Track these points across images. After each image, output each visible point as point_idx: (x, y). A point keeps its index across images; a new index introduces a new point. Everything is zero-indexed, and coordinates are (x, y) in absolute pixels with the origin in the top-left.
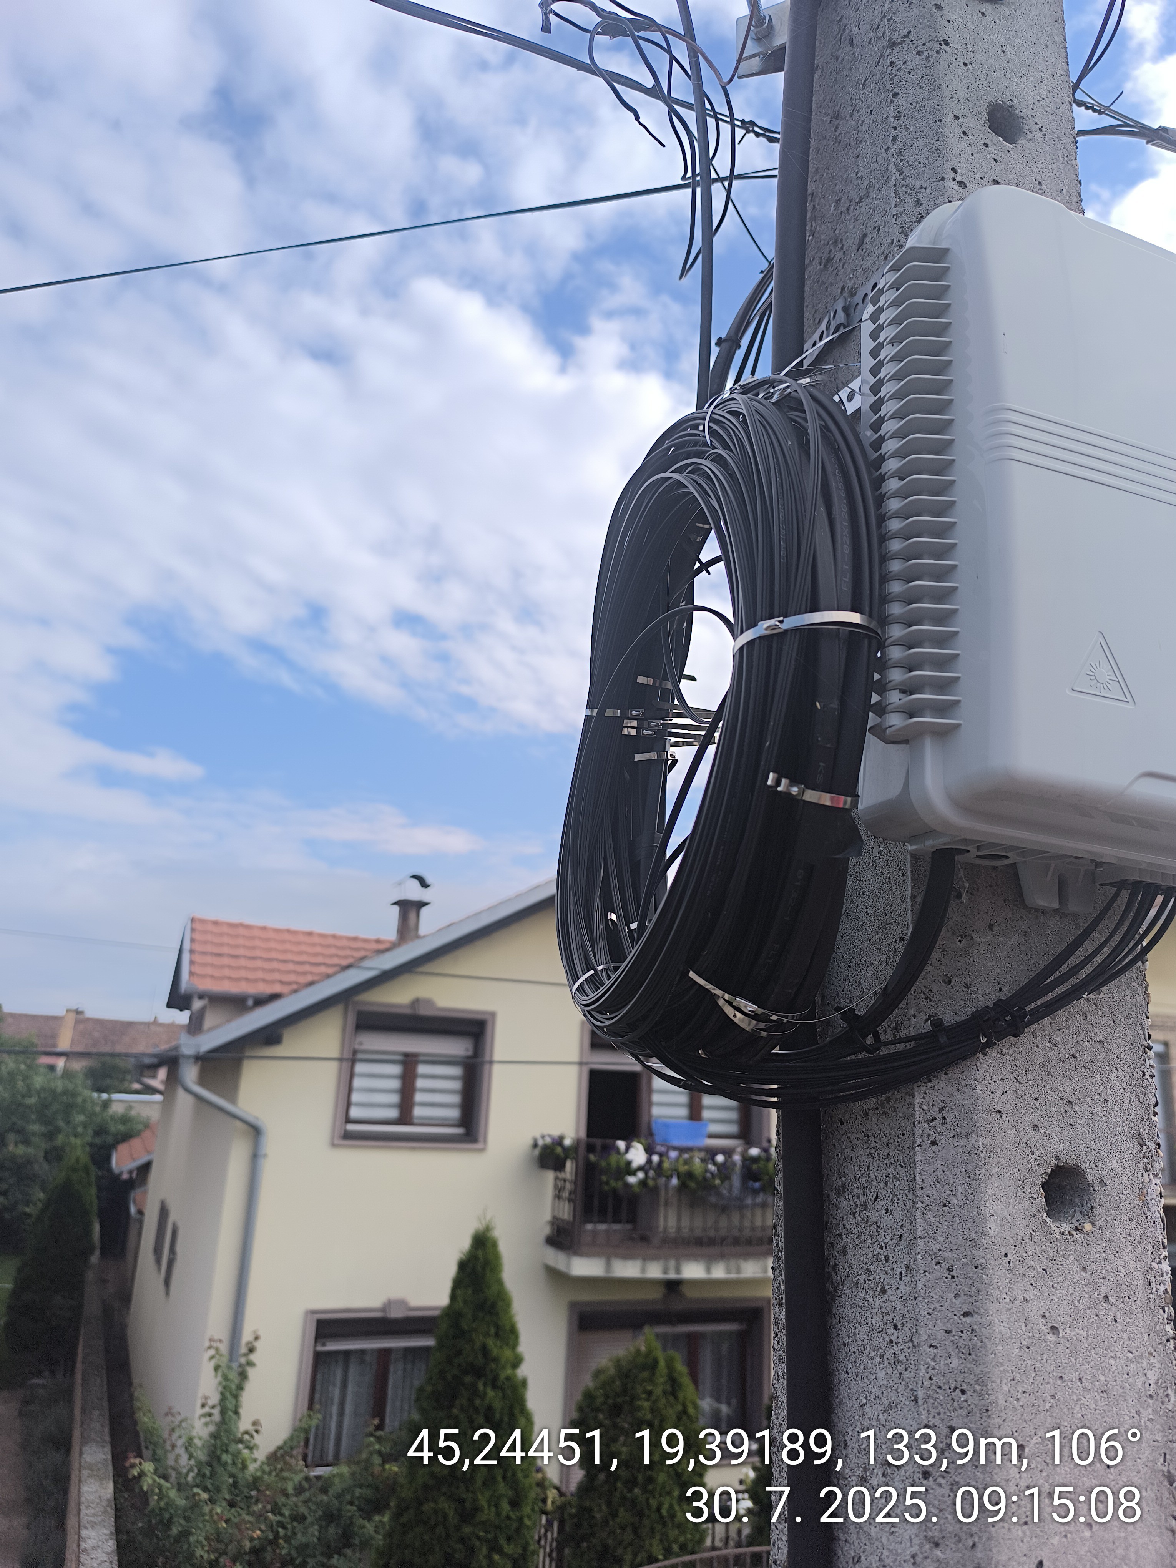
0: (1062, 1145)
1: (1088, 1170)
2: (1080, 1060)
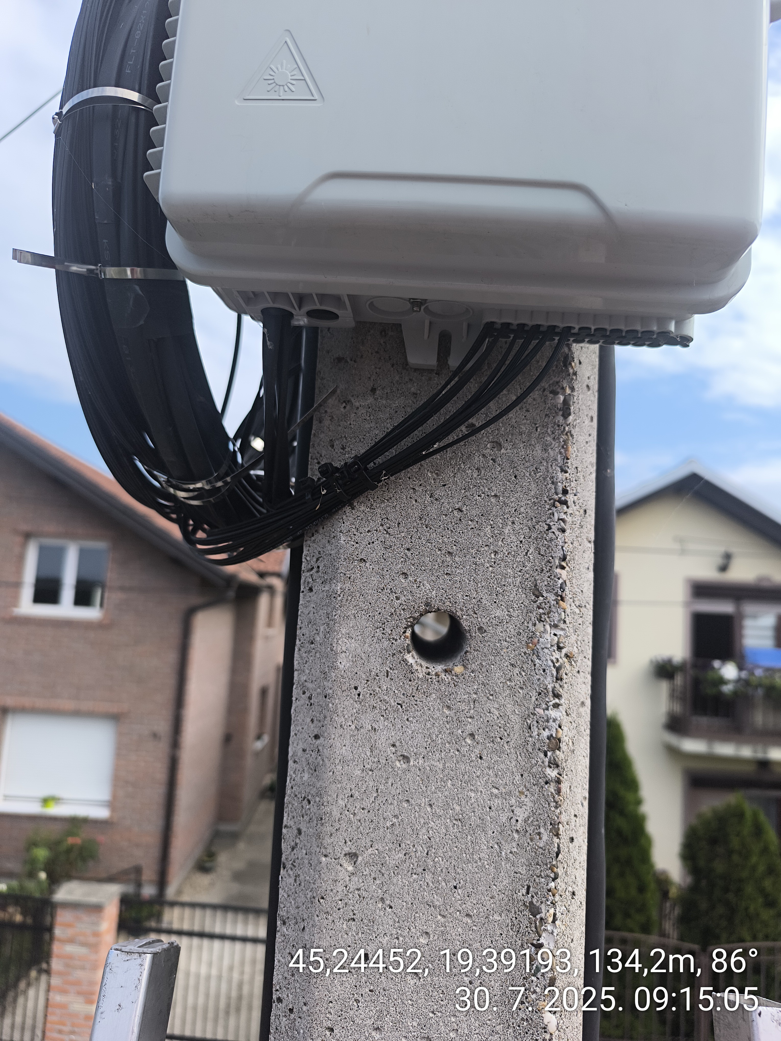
0: (434, 592)
1: (464, 617)
2: (467, 514)
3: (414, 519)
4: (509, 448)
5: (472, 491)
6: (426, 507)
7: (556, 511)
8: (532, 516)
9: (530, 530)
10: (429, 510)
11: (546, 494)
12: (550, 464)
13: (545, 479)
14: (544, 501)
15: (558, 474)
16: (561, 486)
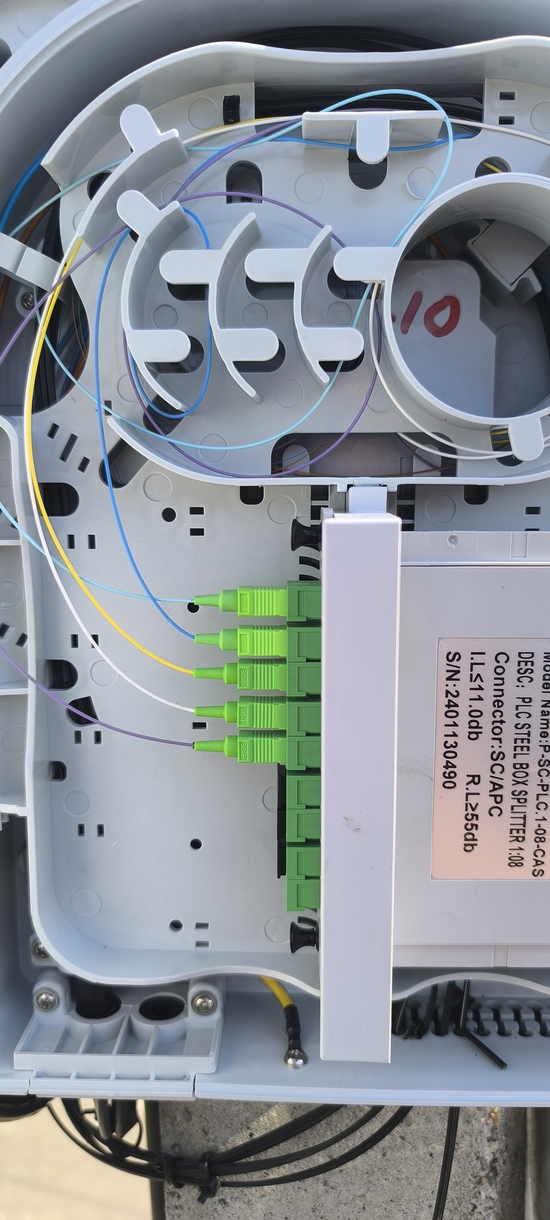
5: (378, 1174)
6: (319, 1197)
7: (483, 1189)
8: (453, 1197)
9: (452, 1212)
10: (323, 1200)
11: (470, 1171)
12: (474, 1137)
13: (468, 1155)
14: (467, 1180)
15: (485, 1147)
16: (489, 1158)
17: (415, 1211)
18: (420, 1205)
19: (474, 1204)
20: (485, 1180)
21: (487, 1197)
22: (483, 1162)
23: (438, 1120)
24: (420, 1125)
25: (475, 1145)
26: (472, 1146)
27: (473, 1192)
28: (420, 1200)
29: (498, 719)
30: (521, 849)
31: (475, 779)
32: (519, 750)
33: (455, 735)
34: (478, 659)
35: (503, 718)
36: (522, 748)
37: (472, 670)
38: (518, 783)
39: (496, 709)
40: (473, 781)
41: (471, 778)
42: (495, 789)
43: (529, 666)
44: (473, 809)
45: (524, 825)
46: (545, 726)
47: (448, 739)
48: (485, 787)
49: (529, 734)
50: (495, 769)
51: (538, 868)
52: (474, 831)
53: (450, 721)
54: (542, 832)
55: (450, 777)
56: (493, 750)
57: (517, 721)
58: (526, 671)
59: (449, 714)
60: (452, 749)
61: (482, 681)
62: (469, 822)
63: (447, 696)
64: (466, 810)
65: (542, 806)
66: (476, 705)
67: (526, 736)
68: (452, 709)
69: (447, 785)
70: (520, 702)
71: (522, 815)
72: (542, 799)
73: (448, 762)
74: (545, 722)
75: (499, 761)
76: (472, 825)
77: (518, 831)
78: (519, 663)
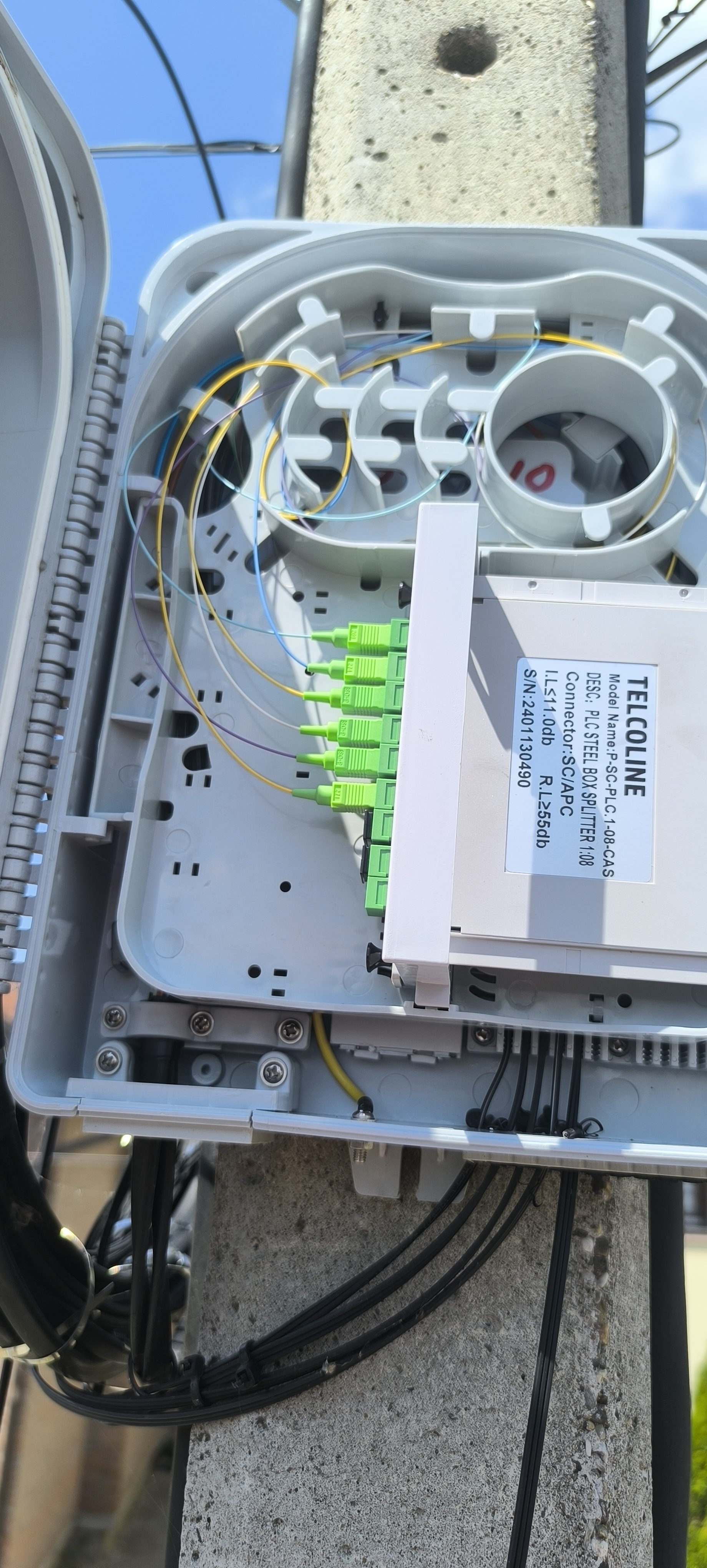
2: (447, 1441)
3: (363, 1449)
4: (512, 1327)
5: (456, 1401)
6: (381, 1427)
7: (588, 1438)
8: (551, 1447)
9: (548, 1471)
10: (387, 1432)
11: (571, 1408)
12: (576, 1356)
13: (569, 1382)
14: (568, 1421)
15: (590, 1372)
16: (596, 1392)
17: (501, 1464)
18: (508, 1455)
19: (578, 1463)
20: (590, 1425)
21: (593, 1453)
22: (589, 1395)
23: (532, 1326)
24: (511, 1331)
25: (578, 1368)
26: (574, 1369)
27: (575, 1442)
28: (508, 1446)
29: (569, 728)
30: (591, 848)
31: (547, 780)
32: (588, 756)
33: (530, 740)
34: (551, 676)
35: (573, 728)
36: (591, 754)
37: (546, 685)
38: (588, 786)
39: (567, 719)
40: (546, 782)
41: (544, 779)
42: (566, 791)
43: (597, 684)
44: (546, 808)
45: (594, 825)
46: (612, 737)
47: (523, 742)
48: (557, 788)
49: (597, 742)
50: (566, 772)
51: (609, 868)
52: (546, 828)
53: (526, 728)
54: (611, 833)
55: (525, 777)
56: (564, 755)
57: (587, 731)
58: (594, 688)
59: (525, 721)
60: (527, 752)
61: (555, 695)
62: (542, 820)
63: (524, 706)
64: (539, 808)
65: (611, 809)
66: (549, 715)
67: (594, 745)
68: (528, 717)
69: (521, 783)
70: (589, 715)
71: (592, 816)
72: (610, 802)
73: (523, 763)
74: (612, 733)
75: (569, 765)
76: (545, 822)
77: (588, 831)
78: (588, 681)
